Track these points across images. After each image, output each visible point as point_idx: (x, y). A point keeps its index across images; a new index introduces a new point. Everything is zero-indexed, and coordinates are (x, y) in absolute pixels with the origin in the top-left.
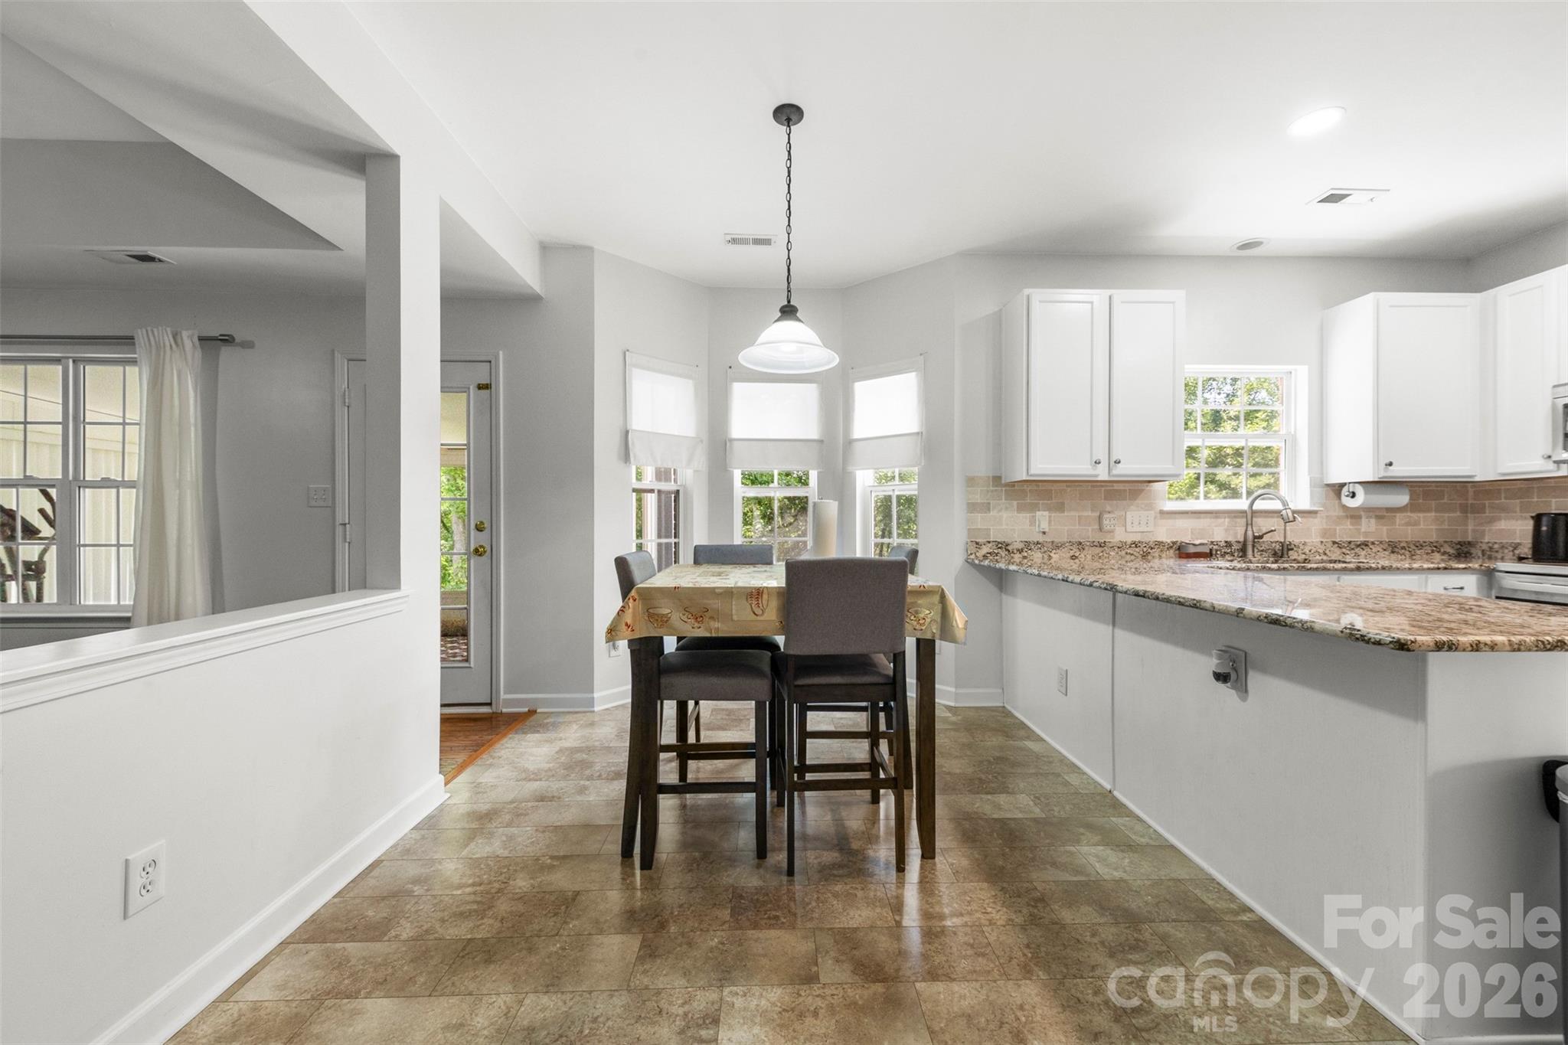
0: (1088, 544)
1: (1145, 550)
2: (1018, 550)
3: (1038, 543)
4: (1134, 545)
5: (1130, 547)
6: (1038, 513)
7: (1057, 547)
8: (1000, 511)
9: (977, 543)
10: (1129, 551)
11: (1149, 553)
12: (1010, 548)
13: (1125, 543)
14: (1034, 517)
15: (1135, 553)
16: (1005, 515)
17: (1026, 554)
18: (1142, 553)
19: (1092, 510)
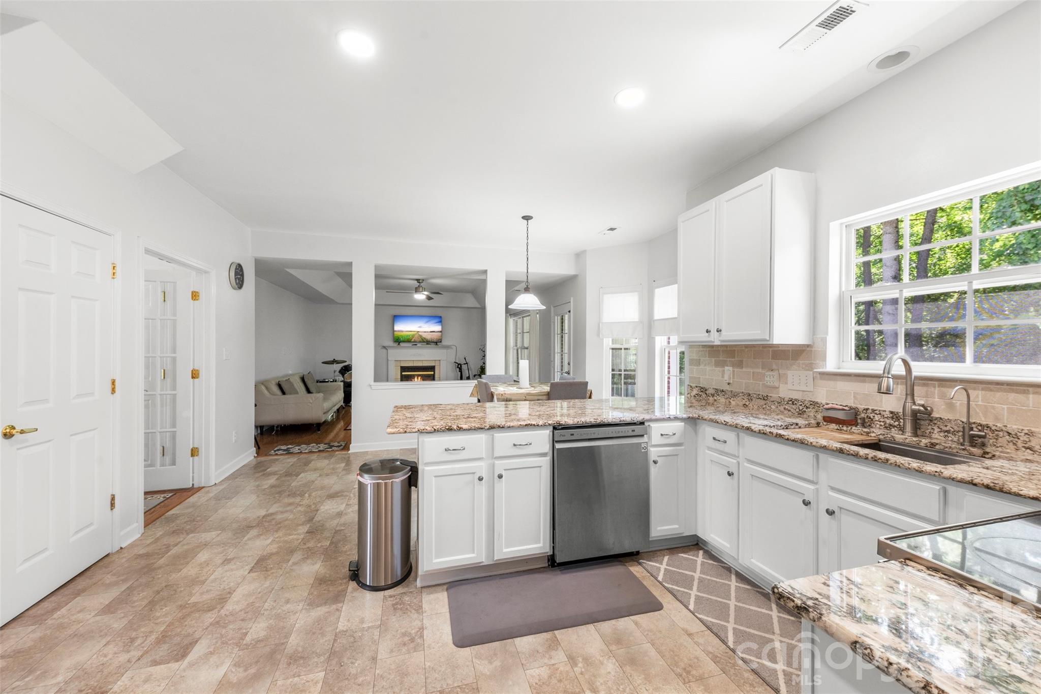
0: (755, 396)
1: (801, 408)
2: (712, 395)
3: (723, 391)
4: (791, 402)
5: (788, 403)
6: (726, 368)
7: (735, 395)
8: (705, 365)
9: (691, 387)
10: (787, 407)
11: (805, 411)
12: (707, 392)
13: (784, 399)
14: (724, 370)
15: (792, 410)
16: (708, 368)
17: (716, 398)
18: (798, 410)
19: (762, 368)
